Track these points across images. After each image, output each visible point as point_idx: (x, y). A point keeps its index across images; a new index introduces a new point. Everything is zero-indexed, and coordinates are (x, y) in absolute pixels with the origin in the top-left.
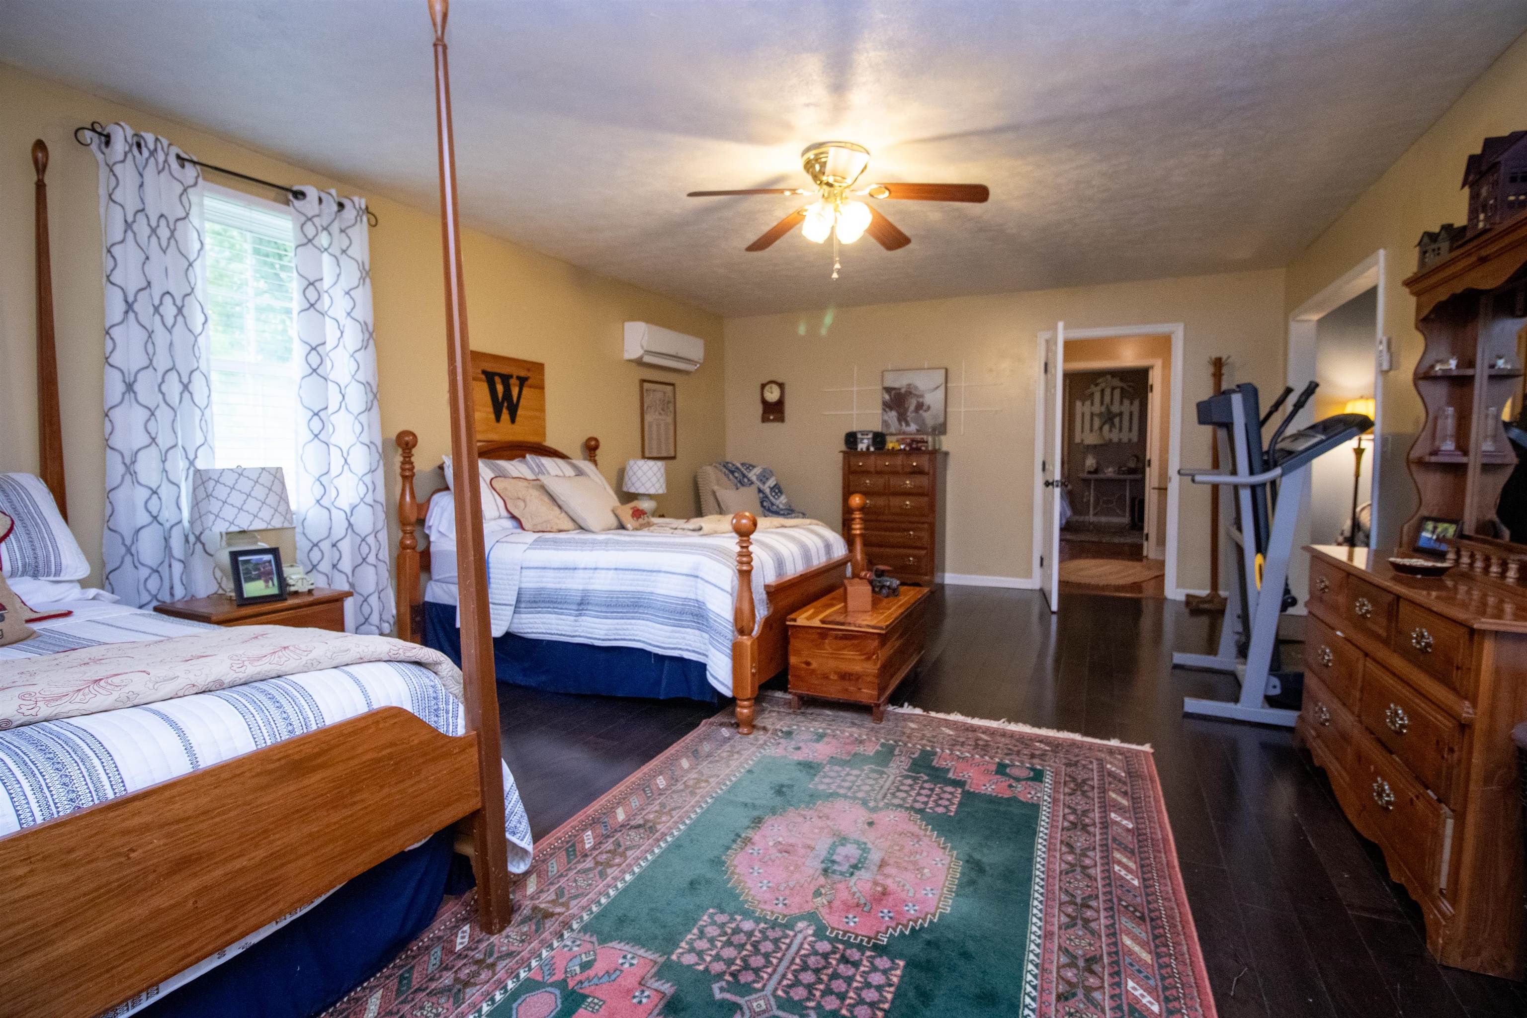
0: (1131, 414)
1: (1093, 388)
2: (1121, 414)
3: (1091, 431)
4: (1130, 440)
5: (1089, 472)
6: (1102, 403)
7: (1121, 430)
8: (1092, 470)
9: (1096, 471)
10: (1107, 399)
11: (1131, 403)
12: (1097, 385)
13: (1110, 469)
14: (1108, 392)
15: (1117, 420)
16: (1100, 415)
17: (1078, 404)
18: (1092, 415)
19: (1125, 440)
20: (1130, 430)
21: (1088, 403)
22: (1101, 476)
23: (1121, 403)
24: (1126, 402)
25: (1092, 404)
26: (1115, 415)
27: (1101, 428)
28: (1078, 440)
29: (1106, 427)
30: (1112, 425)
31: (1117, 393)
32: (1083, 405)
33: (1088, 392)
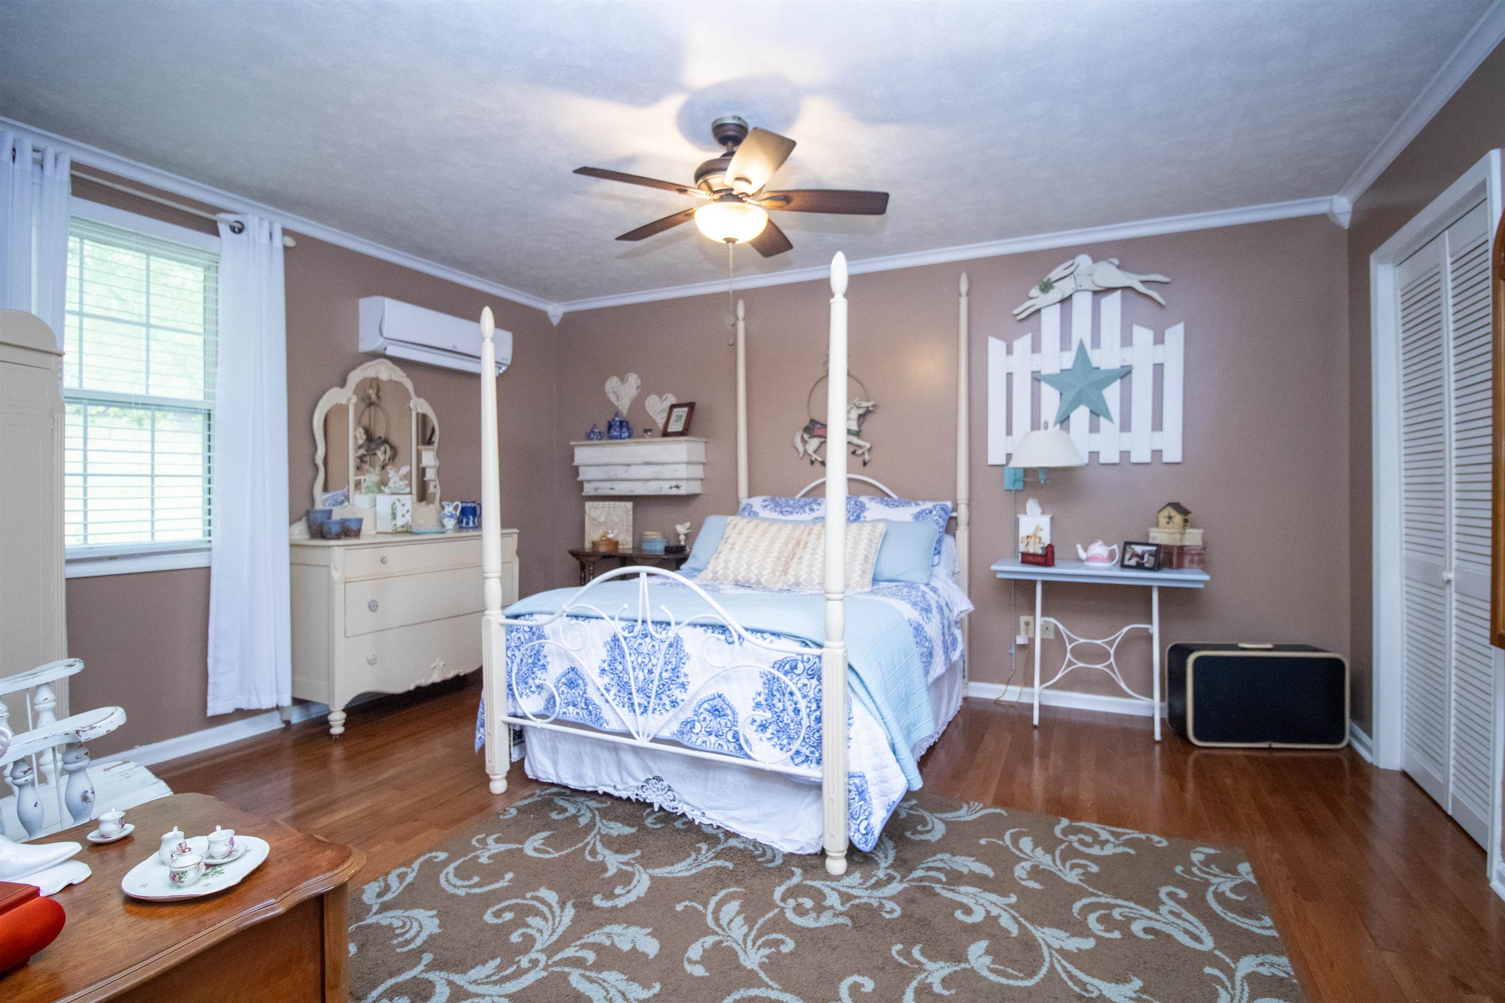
0: (1159, 369)
1: (1038, 298)
2: (1125, 373)
3: (1036, 424)
4: (1157, 453)
5: (1028, 559)
6: (1065, 344)
7: (1126, 426)
8: (1036, 549)
9: (1047, 558)
10: (1081, 329)
11: (1159, 340)
12: (1046, 287)
13: (1099, 549)
14: (1082, 304)
15: (1112, 394)
16: (1058, 381)
17: (996, 346)
18: (1037, 378)
19: (1141, 455)
20: (1157, 425)
21: (1023, 343)
22: (1061, 571)
23: (1127, 340)
24: (1142, 335)
25: (1036, 347)
26: (1108, 378)
27: (1064, 421)
28: (995, 457)
29: (1081, 416)
30: (1098, 412)
31: (1112, 304)
32: (1009, 351)
33: (1023, 309)
